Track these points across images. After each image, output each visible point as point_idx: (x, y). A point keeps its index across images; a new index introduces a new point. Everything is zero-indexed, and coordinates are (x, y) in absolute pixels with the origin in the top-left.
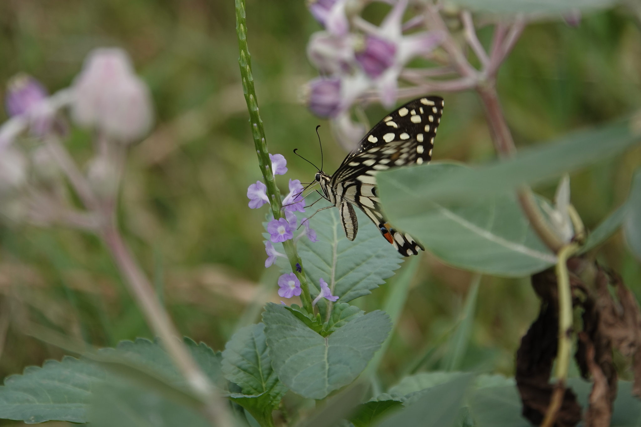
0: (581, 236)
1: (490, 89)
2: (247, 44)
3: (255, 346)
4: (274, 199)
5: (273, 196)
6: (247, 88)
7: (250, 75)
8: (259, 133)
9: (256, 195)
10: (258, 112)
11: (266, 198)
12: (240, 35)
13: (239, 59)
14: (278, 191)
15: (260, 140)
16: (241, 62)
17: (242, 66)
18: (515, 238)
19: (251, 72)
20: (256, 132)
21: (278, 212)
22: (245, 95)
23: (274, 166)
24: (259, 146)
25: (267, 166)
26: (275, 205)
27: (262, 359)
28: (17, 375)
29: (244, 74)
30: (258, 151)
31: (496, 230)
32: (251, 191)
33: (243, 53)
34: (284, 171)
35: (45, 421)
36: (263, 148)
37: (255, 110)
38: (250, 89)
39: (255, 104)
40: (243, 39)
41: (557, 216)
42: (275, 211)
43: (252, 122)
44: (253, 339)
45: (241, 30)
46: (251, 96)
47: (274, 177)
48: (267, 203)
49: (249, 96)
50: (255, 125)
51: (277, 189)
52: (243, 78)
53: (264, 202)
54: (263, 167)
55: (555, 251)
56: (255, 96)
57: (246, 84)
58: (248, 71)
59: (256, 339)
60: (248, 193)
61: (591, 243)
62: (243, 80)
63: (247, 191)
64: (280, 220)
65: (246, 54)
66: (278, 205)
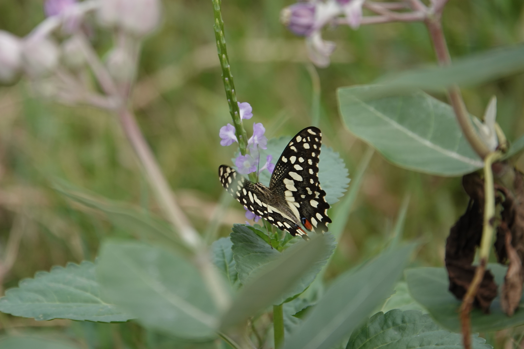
0: (504, 146)
1: (436, 21)
2: (221, 14)
3: (224, 256)
4: (241, 139)
5: (240, 136)
6: (220, 49)
7: (223, 39)
8: (230, 86)
9: (227, 135)
10: (229, 68)
11: (235, 138)
12: (215, 6)
13: (214, 25)
14: (244, 133)
15: (231, 91)
16: (215, 28)
17: (216, 31)
18: (450, 146)
19: (224, 36)
20: (227, 85)
21: (245, 150)
22: (219, 55)
23: (242, 113)
24: (229, 96)
25: (236, 112)
26: (242, 144)
27: (230, 267)
28: (29, 279)
29: (218, 38)
30: (229, 100)
31: (435, 140)
32: (222, 132)
33: (217, 21)
34: (250, 117)
35: (51, 318)
36: (233, 98)
37: (227, 67)
38: (223, 50)
39: (227, 62)
40: (218, 10)
41: (485, 129)
42: (242, 149)
43: (224, 76)
44: (222, 250)
45: (216, 2)
46: (224, 56)
47: (241, 121)
48: (236, 142)
49: (222, 55)
50: (227, 79)
51: (244, 131)
52: (217, 41)
53: (233, 140)
54: (232, 113)
55: (483, 157)
56: (227, 56)
57: (219, 46)
58: (221, 35)
59: (225, 251)
60: (220, 134)
61: (511, 151)
62: (217, 43)
63: (219, 132)
64: (246, 156)
65: (220, 21)
66: (244, 144)
